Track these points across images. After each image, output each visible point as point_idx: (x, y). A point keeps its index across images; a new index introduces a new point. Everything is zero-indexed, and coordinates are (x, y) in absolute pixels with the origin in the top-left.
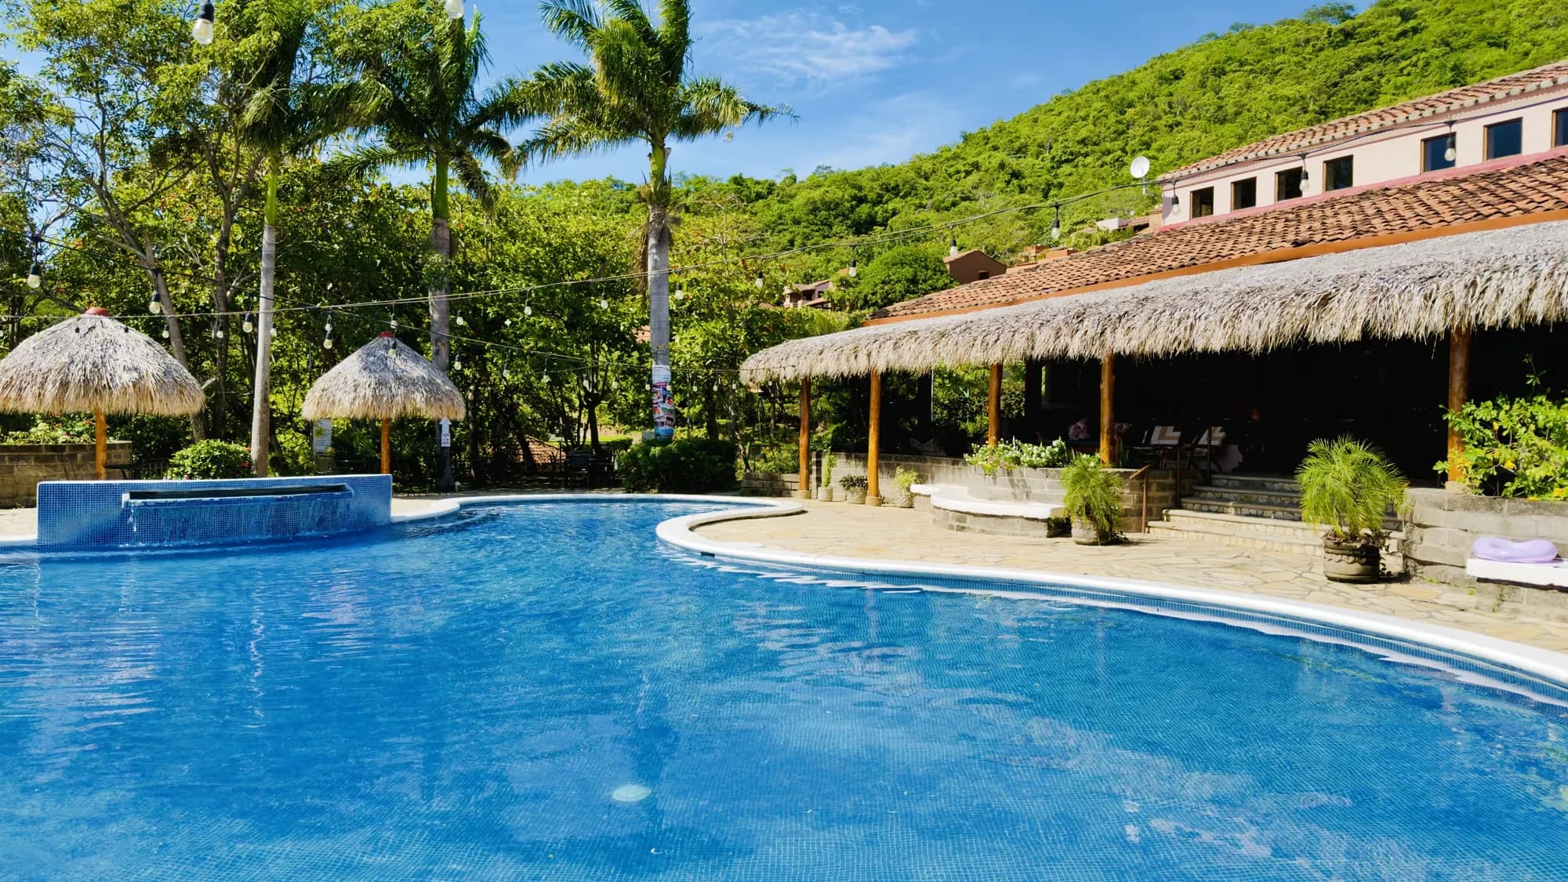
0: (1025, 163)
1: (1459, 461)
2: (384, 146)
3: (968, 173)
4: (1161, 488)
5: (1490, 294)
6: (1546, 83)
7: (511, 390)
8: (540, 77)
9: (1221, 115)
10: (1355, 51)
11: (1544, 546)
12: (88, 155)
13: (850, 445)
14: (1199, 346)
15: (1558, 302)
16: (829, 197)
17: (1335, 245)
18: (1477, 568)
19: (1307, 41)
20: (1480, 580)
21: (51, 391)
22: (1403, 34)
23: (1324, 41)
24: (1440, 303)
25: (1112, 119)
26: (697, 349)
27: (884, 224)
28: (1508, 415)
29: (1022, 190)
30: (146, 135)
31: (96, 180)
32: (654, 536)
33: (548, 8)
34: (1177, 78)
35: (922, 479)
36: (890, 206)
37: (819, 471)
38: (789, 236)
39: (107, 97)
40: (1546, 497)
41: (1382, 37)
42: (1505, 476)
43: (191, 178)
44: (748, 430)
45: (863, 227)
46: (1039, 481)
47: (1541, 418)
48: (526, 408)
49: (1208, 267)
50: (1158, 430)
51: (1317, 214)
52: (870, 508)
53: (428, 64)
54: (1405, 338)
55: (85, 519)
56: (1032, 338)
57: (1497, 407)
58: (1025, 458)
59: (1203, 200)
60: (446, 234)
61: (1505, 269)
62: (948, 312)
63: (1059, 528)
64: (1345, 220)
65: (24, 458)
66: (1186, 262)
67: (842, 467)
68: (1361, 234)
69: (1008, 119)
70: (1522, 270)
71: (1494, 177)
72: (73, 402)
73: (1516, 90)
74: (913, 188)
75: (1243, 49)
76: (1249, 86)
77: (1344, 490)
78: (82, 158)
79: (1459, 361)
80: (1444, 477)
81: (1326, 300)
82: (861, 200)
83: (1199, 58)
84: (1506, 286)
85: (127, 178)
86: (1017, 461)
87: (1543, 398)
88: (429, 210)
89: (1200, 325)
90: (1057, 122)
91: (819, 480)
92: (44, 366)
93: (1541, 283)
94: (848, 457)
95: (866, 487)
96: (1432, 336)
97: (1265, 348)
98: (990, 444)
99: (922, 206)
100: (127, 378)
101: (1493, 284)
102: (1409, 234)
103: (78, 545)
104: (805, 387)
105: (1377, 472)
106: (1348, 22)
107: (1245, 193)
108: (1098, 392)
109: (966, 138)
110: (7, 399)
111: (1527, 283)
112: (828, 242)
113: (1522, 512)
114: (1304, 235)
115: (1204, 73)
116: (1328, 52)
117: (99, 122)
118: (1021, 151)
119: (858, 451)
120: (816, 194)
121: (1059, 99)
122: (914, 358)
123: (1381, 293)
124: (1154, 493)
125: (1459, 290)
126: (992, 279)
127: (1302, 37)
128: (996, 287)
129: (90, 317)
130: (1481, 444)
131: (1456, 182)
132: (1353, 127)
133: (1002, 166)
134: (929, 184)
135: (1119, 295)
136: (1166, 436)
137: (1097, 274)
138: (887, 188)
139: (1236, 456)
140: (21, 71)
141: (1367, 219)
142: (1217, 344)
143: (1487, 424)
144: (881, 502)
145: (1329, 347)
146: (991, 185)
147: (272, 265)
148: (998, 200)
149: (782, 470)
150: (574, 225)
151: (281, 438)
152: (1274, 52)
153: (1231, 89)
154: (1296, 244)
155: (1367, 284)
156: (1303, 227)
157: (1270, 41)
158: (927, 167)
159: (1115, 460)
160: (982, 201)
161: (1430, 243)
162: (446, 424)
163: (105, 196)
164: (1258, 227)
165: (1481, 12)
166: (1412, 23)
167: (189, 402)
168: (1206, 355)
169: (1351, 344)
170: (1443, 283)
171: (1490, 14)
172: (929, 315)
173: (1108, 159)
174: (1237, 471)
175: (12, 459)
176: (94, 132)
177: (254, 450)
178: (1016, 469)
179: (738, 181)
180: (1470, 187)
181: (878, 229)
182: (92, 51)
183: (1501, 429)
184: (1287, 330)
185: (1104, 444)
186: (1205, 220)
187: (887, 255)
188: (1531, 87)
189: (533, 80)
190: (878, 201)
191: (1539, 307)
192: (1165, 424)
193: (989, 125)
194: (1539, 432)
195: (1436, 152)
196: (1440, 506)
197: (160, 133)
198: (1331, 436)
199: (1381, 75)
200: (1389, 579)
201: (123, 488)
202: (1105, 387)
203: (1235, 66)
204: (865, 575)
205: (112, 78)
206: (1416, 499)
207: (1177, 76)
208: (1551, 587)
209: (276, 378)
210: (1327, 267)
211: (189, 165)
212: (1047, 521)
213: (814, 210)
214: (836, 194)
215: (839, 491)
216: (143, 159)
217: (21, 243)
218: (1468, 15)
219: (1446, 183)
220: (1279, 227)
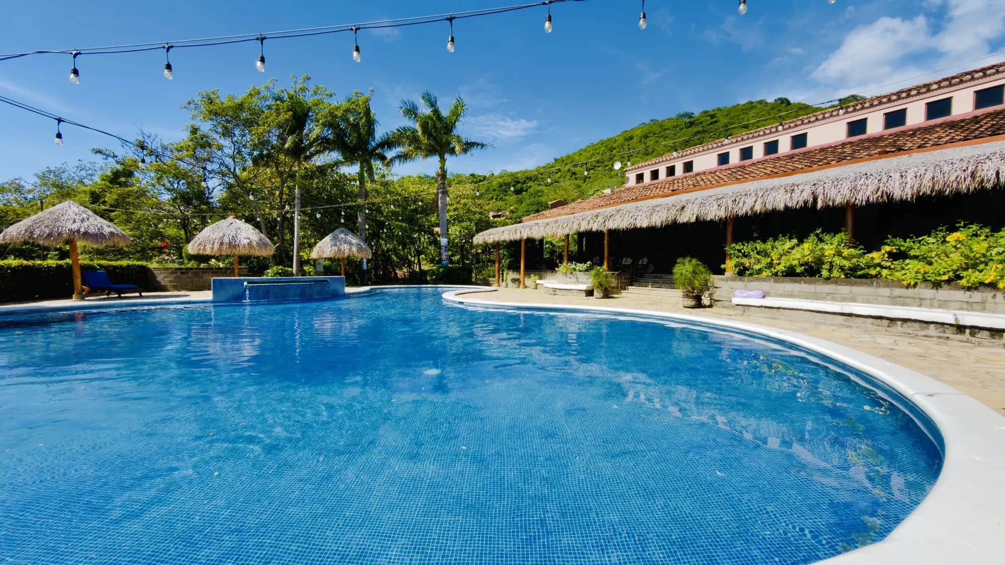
0: (577, 169)
1: (730, 265)
2: (341, 158)
3: (557, 173)
4: (625, 279)
5: (741, 204)
6: (761, 133)
7: (388, 250)
8: (398, 130)
9: (647, 152)
10: (695, 129)
11: (759, 292)
12: (229, 161)
13: (514, 267)
14: (639, 226)
15: (765, 206)
16: (506, 181)
17: (686, 191)
18: (735, 301)
19: (677, 126)
20: (737, 305)
21: (216, 246)
22: (711, 123)
23: (683, 126)
24: (723, 207)
25: (608, 154)
26: (458, 233)
27: (526, 191)
28: (747, 248)
29: (576, 179)
30: (250, 154)
31: (232, 170)
32: (442, 298)
33: (402, 108)
34: (631, 139)
35: (540, 278)
36: (529, 185)
37: (503, 277)
38: (491, 195)
39: (235, 139)
40: (760, 276)
41: (704, 124)
42: (746, 269)
43: (268, 170)
44: (477, 265)
45: (518, 192)
46: (582, 277)
47: (758, 248)
48: (395, 258)
49: (641, 200)
50: (624, 259)
51: (680, 181)
52: (521, 289)
53: (356, 126)
54: (711, 220)
55: (230, 291)
56: (580, 224)
57: (743, 245)
58: (577, 268)
59: (640, 178)
60: (364, 191)
61: (746, 195)
62: (550, 217)
63: (590, 293)
64: (690, 182)
65: (208, 272)
66: (634, 197)
67: (511, 275)
68: (696, 187)
69: (571, 153)
70: (753, 195)
71: (743, 167)
72: (225, 251)
73: (751, 136)
74: (537, 178)
75: (655, 129)
76: (657, 142)
77: (690, 275)
78: (226, 163)
79: (730, 229)
80: (724, 270)
81: (683, 208)
82: (518, 182)
83: (639, 132)
84: (746, 200)
85: (244, 169)
86: (574, 269)
87: (759, 241)
88: (358, 183)
89: (639, 218)
90: (588, 155)
91: (503, 280)
92: (214, 237)
93: (759, 199)
94: (513, 271)
95: (520, 282)
96: (720, 220)
97: (662, 226)
98: (564, 264)
99: (540, 185)
100: (246, 242)
101: (742, 200)
102: (713, 186)
103: (228, 301)
104: (497, 245)
105: (701, 268)
106: (692, 119)
107: (655, 175)
108: (604, 244)
109: (556, 160)
110: (200, 249)
111: (754, 199)
112: (506, 197)
113: (752, 281)
114: (676, 188)
115: (641, 137)
116: (685, 130)
117: (233, 149)
118: (575, 166)
119: (516, 269)
120: (501, 180)
121: (589, 146)
122: (536, 234)
123: (702, 204)
124: (623, 280)
125: (730, 203)
126: (566, 206)
127: (675, 124)
128: (567, 209)
129: (230, 219)
130: (737, 257)
131: (729, 169)
132: (693, 150)
133: (569, 170)
134: (543, 176)
135: (610, 210)
136: (627, 261)
137: (603, 203)
138: (527, 178)
139: (651, 268)
140: (202, 128)
141: (698, 182)
142: (645, 225)
143: (739, 251)
144: (525, 287)
145: (685, 224)
146: (565, 177)
147: (299, 201)
148: (568, 182)
149: (489, 277)
150: (412, 188)
151: (305, 268)
152: (666, 129)
153: (651, 142)
154: (673, 191)
155: (698, 202)
156: (675, 185)
157: (664, 126)
158: (542, 171)
159: (610, 268)
160: (562, 183)
161: (720, 189)
162: (365, 261)
163: (235, 176)
164: (660, 186)
165: (739, 115)
166: (715, 119)
167: (269, 251)
168: (641, 229)
169: (692, 223)
170: (724, 200)
171: (742, 116)
172: (543, 218)
173: (607, 168)
174: (653, 272)
175: (203, 273)
176: (231, 153)
177: (294, 270)
178: (574, 273)
179: (473, 175)
180: (734, 170)
181: (524, 193)
182: (228, 121)
183: (745, 252)
184: (669, 219)
185: (605, 263)
186: (641, 185)
187: (528, 201)
188: (757, 134)
189: (396, 131)
190: (524, 183)
191: (758, 208)
192: (627, 257)
193: (564, 155)
194: (758, 253)
195: (724, 159)
196: (723, 280)
197: (256, 153)
198: (684, 256)
199: (704, 138)
200: (705, 307)
201: (245, 280)
202: (606, 242)
203: (652, 135)
204: (519, 308)
205: (237, 132)
206: (715, 279)
207: (631, 138)
208: (761, 306)
209: (301, 246)
210: (684, 197)
211: (267, 165)
212: (585, 291)
213: (501, 186)
214: (509, 180)
215: (510, 284)
216: (250, 163)
217: (205, 194)
218: (734, 117)
219: (726, 170)
220: (667, 186)
